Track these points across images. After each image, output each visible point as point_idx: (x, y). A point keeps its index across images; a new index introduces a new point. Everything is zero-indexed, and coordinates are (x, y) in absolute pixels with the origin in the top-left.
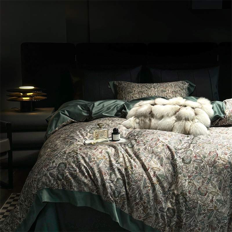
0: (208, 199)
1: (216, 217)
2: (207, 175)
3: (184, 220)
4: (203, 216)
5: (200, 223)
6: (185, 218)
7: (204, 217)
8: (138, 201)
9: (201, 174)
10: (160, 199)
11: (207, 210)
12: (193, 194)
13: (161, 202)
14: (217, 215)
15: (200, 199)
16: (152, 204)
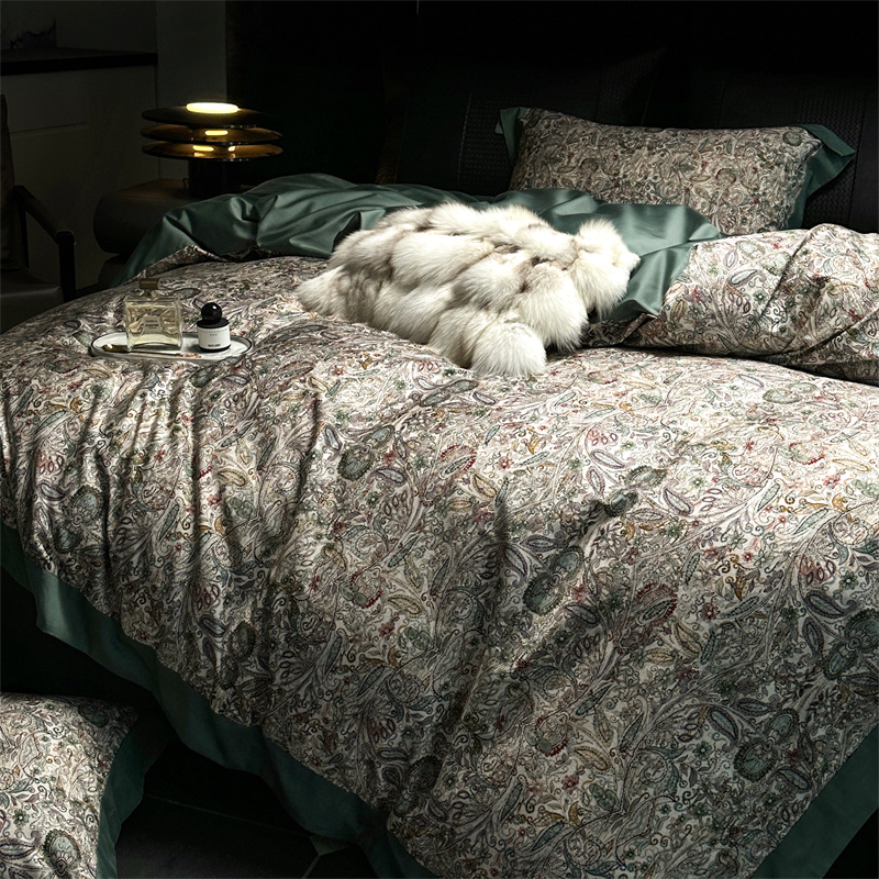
0: (377, 619)
1: (389, 694)
2: (401, 534)
3: (278, 676)
4: (342, 677)
5: (328, 698)
6: (282, 670)
7: (347, 683)
8: (137, 578)
9: (384, 526)
10: (209, 589)
11: (364, 658)
12: (327, 594)
13: (211, 599)
14: (393, 685)
15: (344, 613)
16: (178, 598)
